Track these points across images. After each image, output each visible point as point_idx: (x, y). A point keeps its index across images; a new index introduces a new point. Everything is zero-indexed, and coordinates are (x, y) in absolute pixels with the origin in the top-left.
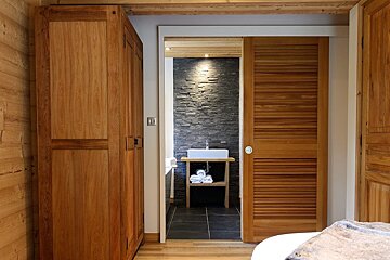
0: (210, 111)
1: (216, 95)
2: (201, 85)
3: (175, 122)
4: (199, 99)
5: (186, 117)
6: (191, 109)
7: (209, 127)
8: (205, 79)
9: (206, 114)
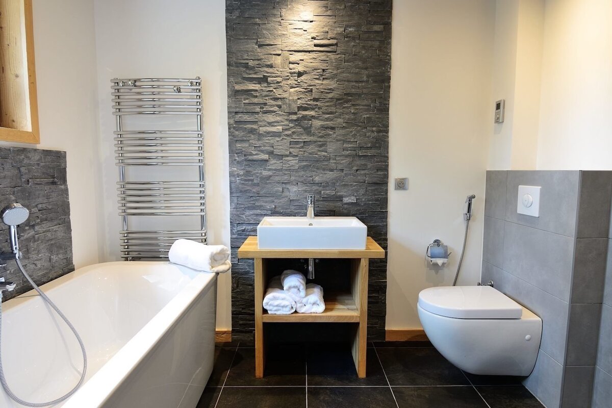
0: (317, 123)
1: (332, 84)
2: (296, 57)
3: (232, 151)
4: (292, 94)
5: (260, 136)
6: (270, 118)
7: (315, 164)
8: (304, 42)
9: (308, 130)
